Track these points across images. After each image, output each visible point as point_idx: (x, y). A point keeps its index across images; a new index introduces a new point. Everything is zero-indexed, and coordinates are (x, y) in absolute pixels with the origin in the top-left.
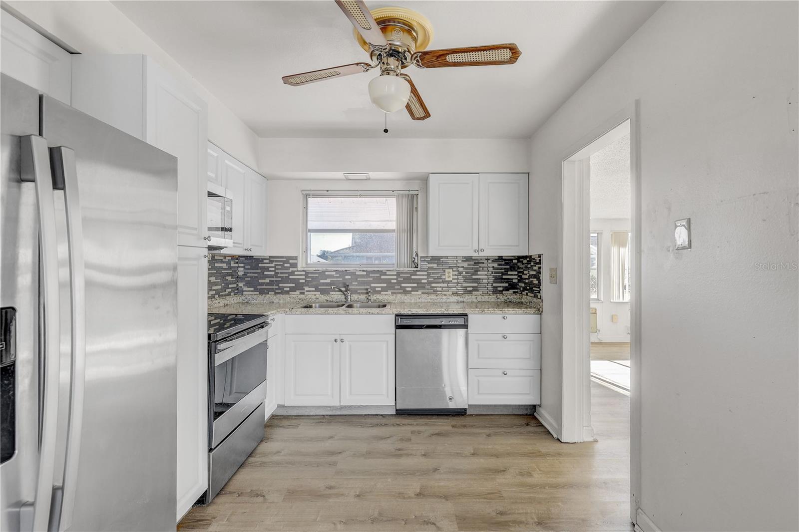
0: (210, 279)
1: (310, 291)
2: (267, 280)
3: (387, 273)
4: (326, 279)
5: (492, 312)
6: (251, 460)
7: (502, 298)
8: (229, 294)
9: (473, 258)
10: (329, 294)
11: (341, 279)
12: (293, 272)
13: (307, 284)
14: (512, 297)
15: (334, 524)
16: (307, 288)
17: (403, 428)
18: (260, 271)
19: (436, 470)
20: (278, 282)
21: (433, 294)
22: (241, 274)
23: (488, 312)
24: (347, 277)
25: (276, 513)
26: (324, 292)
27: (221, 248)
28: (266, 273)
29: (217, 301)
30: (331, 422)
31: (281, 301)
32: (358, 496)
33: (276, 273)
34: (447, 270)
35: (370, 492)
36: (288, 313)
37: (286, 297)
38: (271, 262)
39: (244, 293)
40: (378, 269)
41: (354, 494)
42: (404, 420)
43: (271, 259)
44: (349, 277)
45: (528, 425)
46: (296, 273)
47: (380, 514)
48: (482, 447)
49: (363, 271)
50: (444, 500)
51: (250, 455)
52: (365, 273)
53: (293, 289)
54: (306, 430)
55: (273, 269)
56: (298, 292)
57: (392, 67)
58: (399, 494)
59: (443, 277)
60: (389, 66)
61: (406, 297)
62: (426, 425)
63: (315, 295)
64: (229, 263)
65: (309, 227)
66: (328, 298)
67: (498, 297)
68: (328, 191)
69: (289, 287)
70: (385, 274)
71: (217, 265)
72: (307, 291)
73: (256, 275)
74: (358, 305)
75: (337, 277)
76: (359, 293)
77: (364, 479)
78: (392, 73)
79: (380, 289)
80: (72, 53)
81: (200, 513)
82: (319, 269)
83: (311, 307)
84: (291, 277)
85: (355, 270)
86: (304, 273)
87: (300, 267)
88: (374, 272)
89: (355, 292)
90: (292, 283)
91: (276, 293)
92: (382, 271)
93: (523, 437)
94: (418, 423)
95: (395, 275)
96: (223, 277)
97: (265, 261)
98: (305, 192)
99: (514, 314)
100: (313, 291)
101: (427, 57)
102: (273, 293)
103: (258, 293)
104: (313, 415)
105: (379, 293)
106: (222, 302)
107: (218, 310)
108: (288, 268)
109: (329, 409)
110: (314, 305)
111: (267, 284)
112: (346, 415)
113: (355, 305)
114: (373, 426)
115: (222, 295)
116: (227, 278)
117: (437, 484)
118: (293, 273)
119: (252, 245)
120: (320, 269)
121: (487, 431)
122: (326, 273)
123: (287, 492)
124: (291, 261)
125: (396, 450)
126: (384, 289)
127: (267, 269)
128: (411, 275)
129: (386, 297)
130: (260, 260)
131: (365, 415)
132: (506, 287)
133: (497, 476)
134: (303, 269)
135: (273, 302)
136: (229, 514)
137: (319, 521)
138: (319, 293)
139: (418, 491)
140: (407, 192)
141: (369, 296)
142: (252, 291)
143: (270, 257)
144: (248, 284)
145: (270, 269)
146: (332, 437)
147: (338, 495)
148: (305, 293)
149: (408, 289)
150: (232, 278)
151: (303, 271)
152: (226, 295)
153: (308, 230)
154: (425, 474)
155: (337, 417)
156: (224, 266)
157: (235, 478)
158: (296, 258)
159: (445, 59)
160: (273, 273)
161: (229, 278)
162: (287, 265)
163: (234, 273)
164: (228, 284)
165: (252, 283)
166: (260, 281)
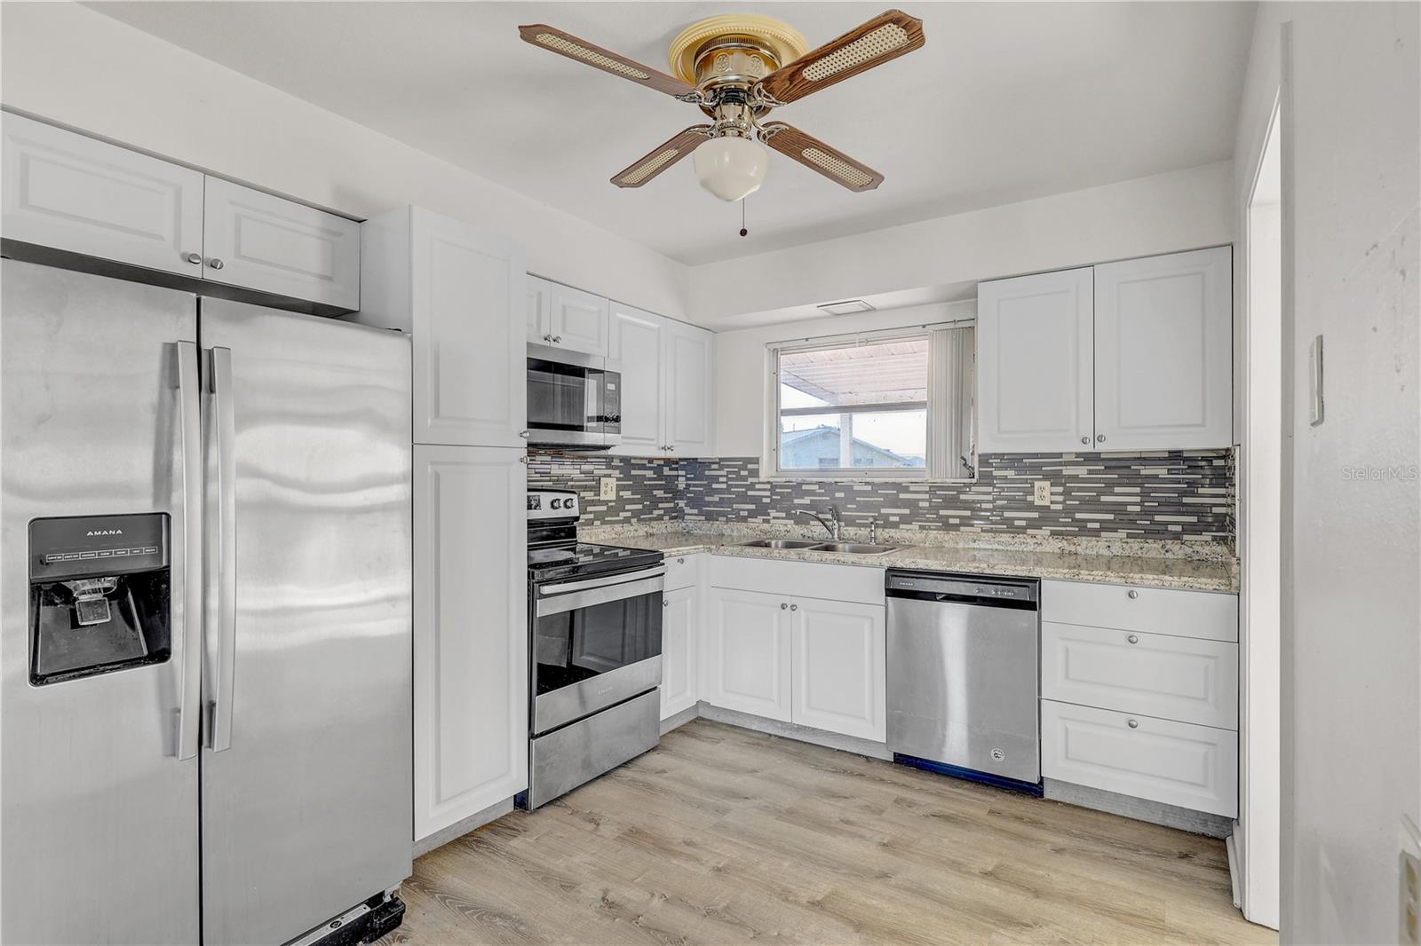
0: (621, 493)
1: (778, 518)
2: (716, 498)
3: (911, 489)
4: (803, 498)
5: (1098, 578)
6: (622, 772)
7: (1177, 551)
8: (660, 518)
9: (1102, 456)
10: (809, 524)
11: (828, 498)
12: (753, 484)
13: (774, 505)
14: (1207, 549)
15: (653, 895)
16: (773, 513)
17: (885, 789)
18: (706, 482)
19: (883, 876)
20: (731, 502)
21: (1007, 532)
22: (681, 486)
23: (1089, 577)
24: (838, 495)
25: (594, 852)
26: (800, 520)
27: (606, 448)
28: (714, 486)
29: (632, 528)
30: (771, 748)
31: (735, 534)
32: (719, 870)
33: (728, 485)
34: (1037, 484)
35: (742, 870)
36: (713, 552)
37: (742, 526)
38: (722, 467)
39: (686, 517)
40: (893, 480)
41: (715, 865)
42: (901, 776)
43: (721, 463)
44: (842, 495)
45: (1184, 856)
46: (757, 486)
47: (727, 909)
48: (1020, 866)
49: (867, 483)
50: (851, 929)
51: (625, 765)
52: (869, 488)
53: (752, 514)
54: (726, 750)
55: (724, 479)
56: (760, 518)
57: (731, 120)
58: (783, 890)
59: (1029, 498)
60: (725, 121)
61: (946, 538)
62: (939, 795)
63: (786, 525)
64: (659, 469)
65: (785, 405)
66: (805, 531)
67: (1168, 547)
68: (807, 340)
69: (747, 510)
70: (906, 490)
71: (633, 472)
72: (774, 518)
73: (701, 489)
74: (847, 546)
75: (820, 495)
76: (860, 525)
77: (748, 848)
78: (729, 132)
79: (897, 519)
80: (360, 222)
81: (517, 819)
82: (791, 479)
83: (768, 545)
84: (750, 493)
85: (852, 481)
86: (768, 486)
87: (763, 476)
88: (886, 485)
89: (851, 522)
90: (752, 504)
91: (728, 520)
92: (900, 484)
93: (1144, 877)
94: (923, 787)
95: (926, 492)
96: (647, 491)
97: (714, 466)
98: (772, 347)
99: (1157, 587)
100: (783, 518)
101: (774, 85)
102: (724, 519)
103: (703, 518)
104: (755, 731)
105: (895, 525)
106: (643, 530)
107: (634, 541)
108: (745, 478)
109: (779, 725)
110: (773, 542)
111: (716, 504)
112: (805, 743)
113: (840, 545)
114: (836, 772)
115: (645, 520)
116: (655, 492)
117: (864, 899)
118: (752, 487)
119: (676, 441)
120: (794, 479)
121: (1061, 841)
122: (804, 487)
123: (629, 830)
124: (750, 466)
125: (842, 821)
126: (905, 520)
127: (715, 479)
128: (960, 492)
129: (907, 535)
130: (706, 464)
131: (838, 750)
132: (1193, 524)
133: (1001, 931)
134: (766, 480)
135: (723, 535)
136: (544, 832)
137: (636, 883)
138: (792, 521)
139: (819, 899)
140: (952, 326)
141: (872, 531)
142: (696, 515)
143: (719, 459)
144: (692, 503)
145: (721, 479)
146: (756, 771)
147: (690, 858)
148: (772, 521)
149: (952, 521)
150: (665, 493)
151: (768, 483)
152: (651, 519)
153: (779, 411)
154: (857, 876)
155: (789, 742)
156: (650, 473)
157: (585, 790)
158: (756, 461)
159: (804, 79)
160: (724, 486)
161: (659, 493)
162: (744, 473)
163: (670, 486)
164: (656, 502)
165: (696, 502)
166: (707, 499)
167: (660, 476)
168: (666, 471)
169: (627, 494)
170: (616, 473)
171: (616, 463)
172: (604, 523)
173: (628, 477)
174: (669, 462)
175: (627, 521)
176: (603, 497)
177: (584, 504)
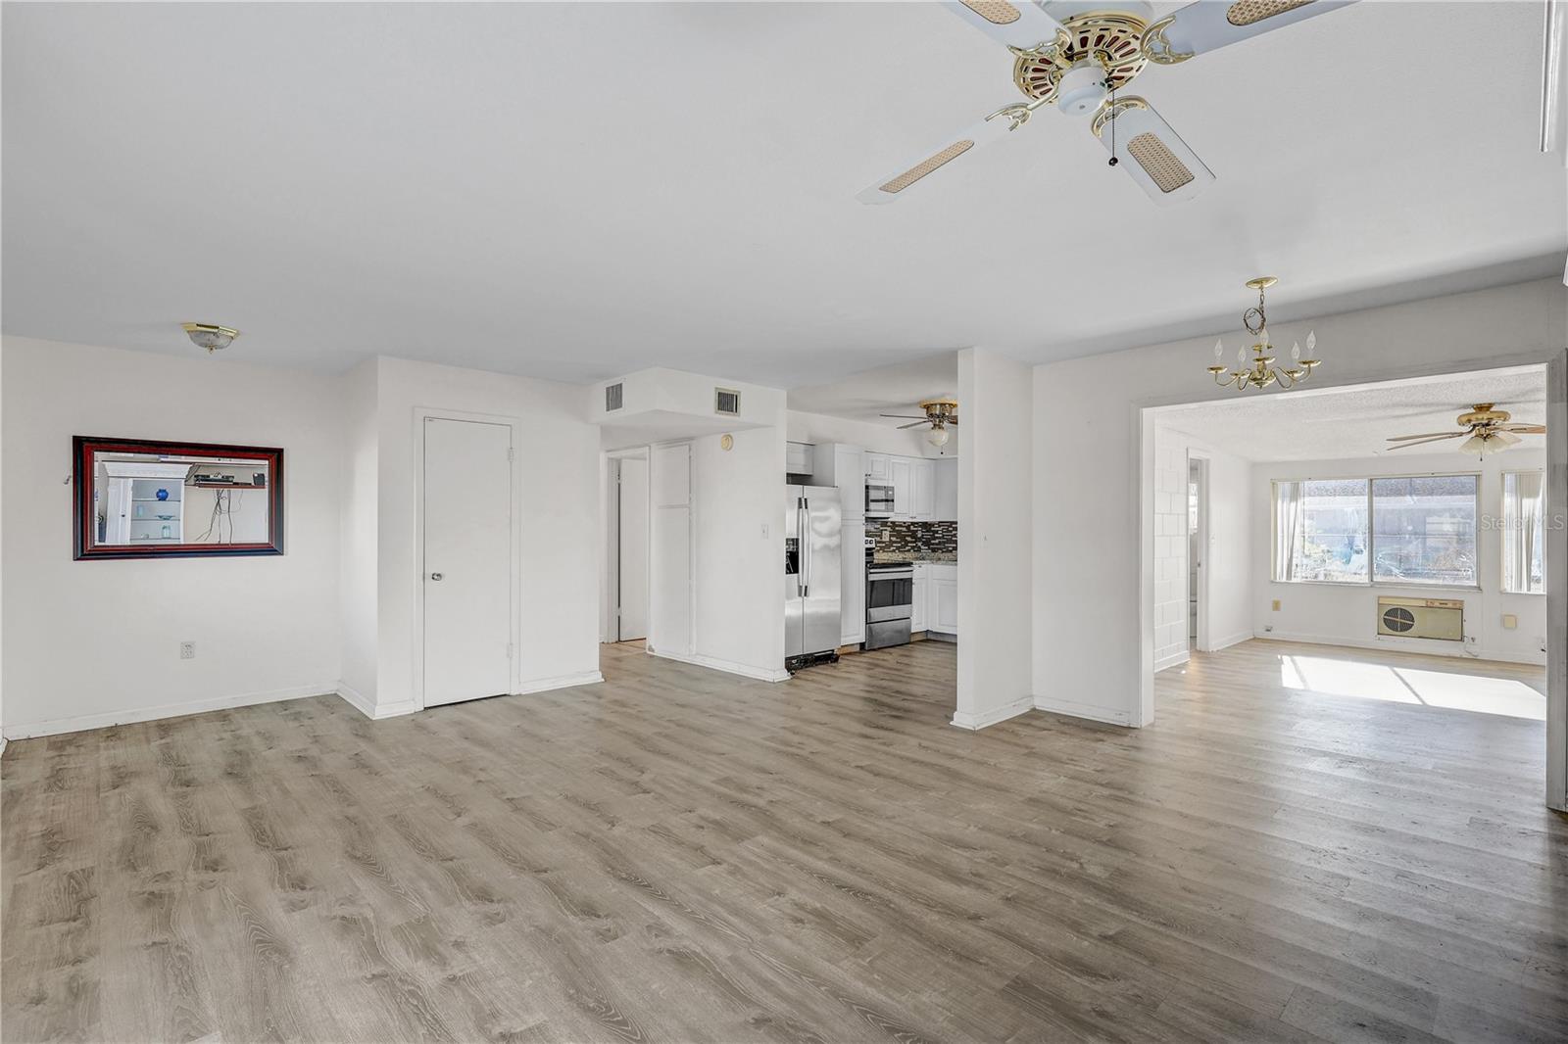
2: (937, 541)
8: (909, 551)
18: (932, 533)
20: (944, 543)
22: (919, 536)
28: (936, 535)
29: (896, 555)
31: (947, 558)
37: (950, 554)
38: (940, 526)
39: (923, 550)
43: (940, 524)
55: (941, 532)
64: (908, 527)
69: (952, 547)
71: (897, 529)
73: (930, 537)
84: (953, 539)
91: (941, 551)
96: (903, 538)
97: (936, 526)
103: (931, 551)
106: (902, 555)
107: (899, 557)
108: (951, 531)
111: (937, 544)
115: (902, 550)
116: (907, 538)
118: (954, 535)
127: (937, 532)
130: (932, 525)
135: (939, 558)
142: (928, 549)
143: (939, 522)
144: (924, 544)
145: (939, 532)
150: (911, 538)
152: (905, 550)
156: (904, 529)
158: (956, 523)
160: (941, 535)
161: (909, 539)
162: (951, 529)
163: (914, 535)
164: (907, 542)
165: (927, 543)
166: (933, 542)
167: (909, 531)
168: (912, 528)
169: (894, 539)
170: (889, 529)
171: (889, 524)
172: (884, 551)
173: (894, 530)
174: (913, 524)
175: (894, 551)
176: (883, 540)
177: (877, 542)
